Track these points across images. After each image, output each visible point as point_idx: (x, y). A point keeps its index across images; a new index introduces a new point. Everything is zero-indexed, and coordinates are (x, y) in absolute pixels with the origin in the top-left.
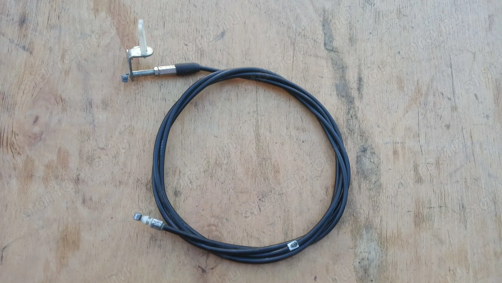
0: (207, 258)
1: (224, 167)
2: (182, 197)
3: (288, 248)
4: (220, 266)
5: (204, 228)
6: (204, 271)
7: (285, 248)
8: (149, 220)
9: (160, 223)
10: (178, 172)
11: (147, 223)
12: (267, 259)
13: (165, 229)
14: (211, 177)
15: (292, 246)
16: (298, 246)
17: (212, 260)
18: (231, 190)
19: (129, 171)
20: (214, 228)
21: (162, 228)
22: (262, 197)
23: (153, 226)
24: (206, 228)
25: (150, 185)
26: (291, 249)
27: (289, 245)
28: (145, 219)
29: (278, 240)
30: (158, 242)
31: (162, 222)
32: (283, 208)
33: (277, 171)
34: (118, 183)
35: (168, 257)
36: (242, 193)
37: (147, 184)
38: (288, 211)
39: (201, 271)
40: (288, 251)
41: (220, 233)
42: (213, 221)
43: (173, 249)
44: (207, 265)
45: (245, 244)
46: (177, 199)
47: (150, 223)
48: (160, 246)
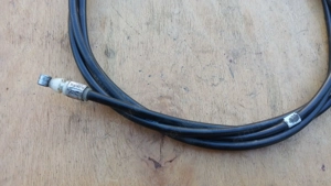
0: (162, 146)
1: (175, 17)
2: (117, 58)
3: (286, 123)
4: (182, 157)
5: (153, 101)
6: (158, 165)
7: (281, 124)
8: (62, 84)
9: (81, 87)
10: (109, 23)
11: (60, 90)
12: (256, 142)
13: (90, 98)
14: (159, 31)
15: (291, 120)
16: (300, 120)
17: (169, 149)
18: (188, 48)
19: (34, 22)
20: (169, 101)
21: (85, 96)
22: (233, 58)
23: (70, 93)
24: (156, 102)
25: (67, 41)
26: (290, 125)
27: (287, 119)
28: (56, 83)
29: (263, 115)
30: (83, 124)
31: (85, 86)
32: (265, 71)
33: (249, 24)
34: (17, 38)
35: (100, 147)
36: (204, 52)
37: (62, 41)
38: (272, 76)
39: (153, 166)
40: (286, 128)
41: (178, 108)
42: (165, 91)
43: (107, 134)
44: (162, 157)
45: (216, 122)
46: (110, 61)
47: (64, 89)
48: (86, 130)
